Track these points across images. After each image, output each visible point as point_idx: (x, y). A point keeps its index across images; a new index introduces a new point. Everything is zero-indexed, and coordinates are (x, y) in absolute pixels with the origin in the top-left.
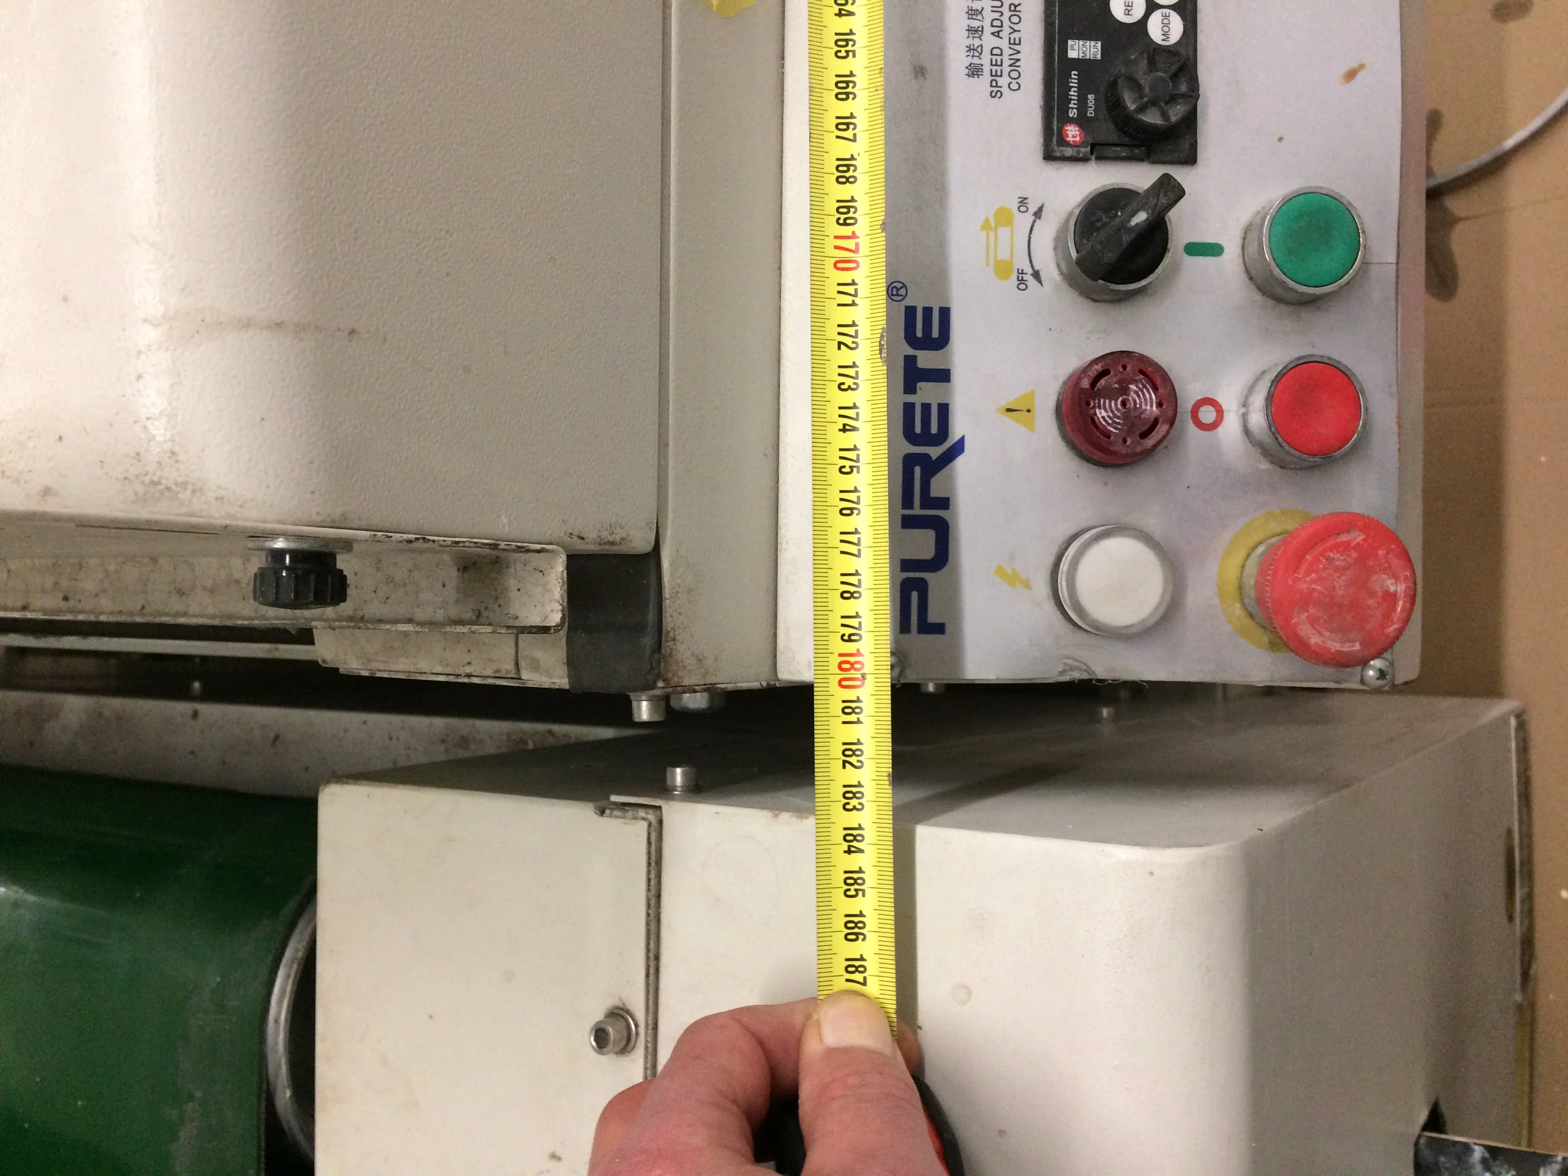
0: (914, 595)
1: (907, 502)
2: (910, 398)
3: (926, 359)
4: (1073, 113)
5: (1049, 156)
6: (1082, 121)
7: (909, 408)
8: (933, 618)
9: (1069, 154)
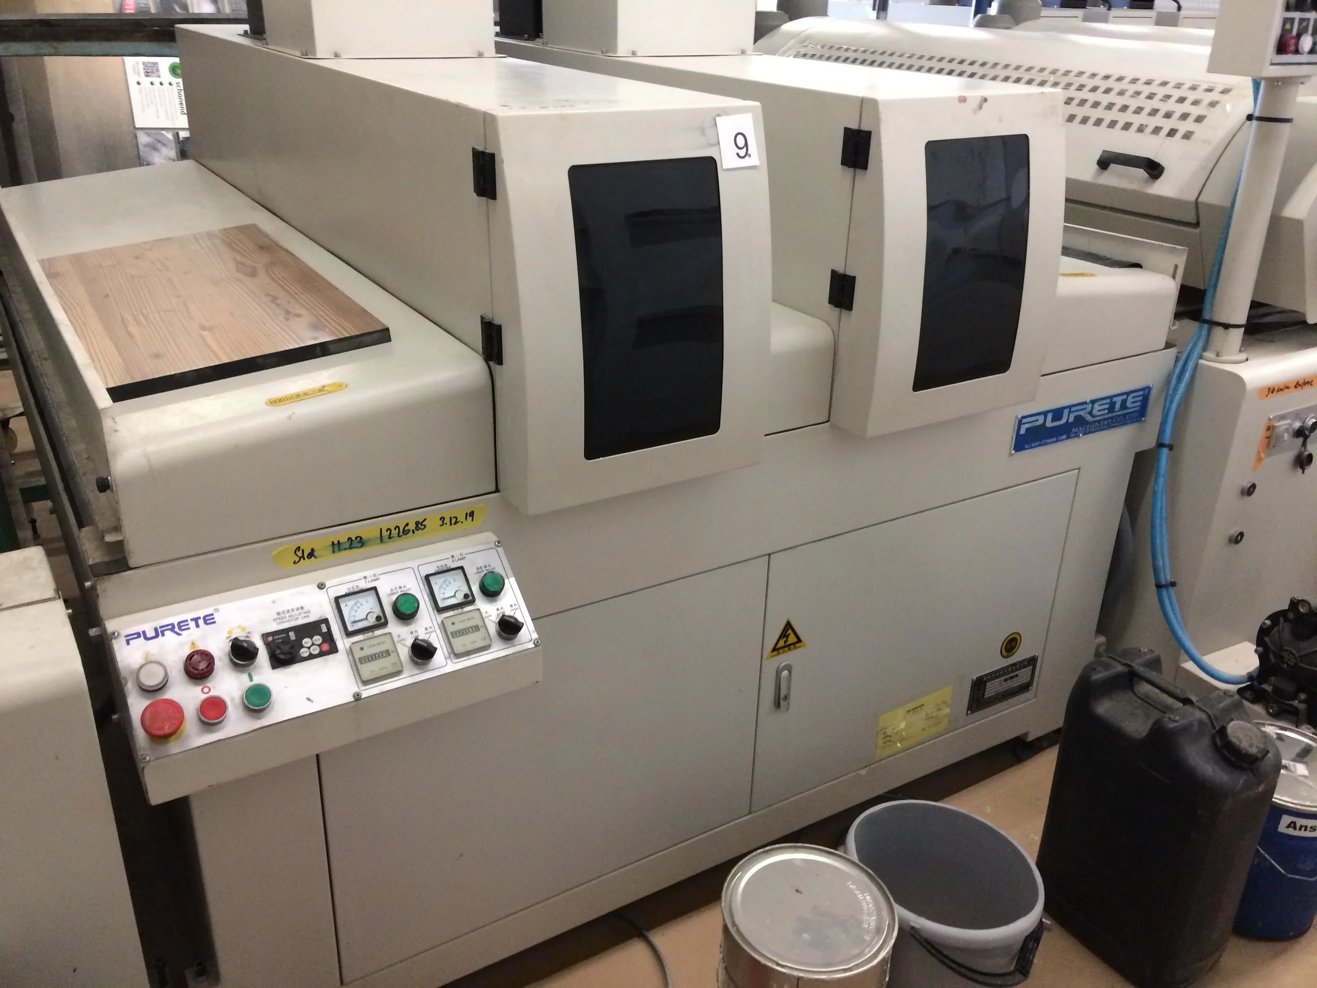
0: (136, 636)
1: (161, 627)
2: (189, 621)
3: (201, 622)
4: (276, 637)
5: (263, 635)
6: (274, 640)
7: (187, 621)
8: (130, 641)
9: (265, 639)
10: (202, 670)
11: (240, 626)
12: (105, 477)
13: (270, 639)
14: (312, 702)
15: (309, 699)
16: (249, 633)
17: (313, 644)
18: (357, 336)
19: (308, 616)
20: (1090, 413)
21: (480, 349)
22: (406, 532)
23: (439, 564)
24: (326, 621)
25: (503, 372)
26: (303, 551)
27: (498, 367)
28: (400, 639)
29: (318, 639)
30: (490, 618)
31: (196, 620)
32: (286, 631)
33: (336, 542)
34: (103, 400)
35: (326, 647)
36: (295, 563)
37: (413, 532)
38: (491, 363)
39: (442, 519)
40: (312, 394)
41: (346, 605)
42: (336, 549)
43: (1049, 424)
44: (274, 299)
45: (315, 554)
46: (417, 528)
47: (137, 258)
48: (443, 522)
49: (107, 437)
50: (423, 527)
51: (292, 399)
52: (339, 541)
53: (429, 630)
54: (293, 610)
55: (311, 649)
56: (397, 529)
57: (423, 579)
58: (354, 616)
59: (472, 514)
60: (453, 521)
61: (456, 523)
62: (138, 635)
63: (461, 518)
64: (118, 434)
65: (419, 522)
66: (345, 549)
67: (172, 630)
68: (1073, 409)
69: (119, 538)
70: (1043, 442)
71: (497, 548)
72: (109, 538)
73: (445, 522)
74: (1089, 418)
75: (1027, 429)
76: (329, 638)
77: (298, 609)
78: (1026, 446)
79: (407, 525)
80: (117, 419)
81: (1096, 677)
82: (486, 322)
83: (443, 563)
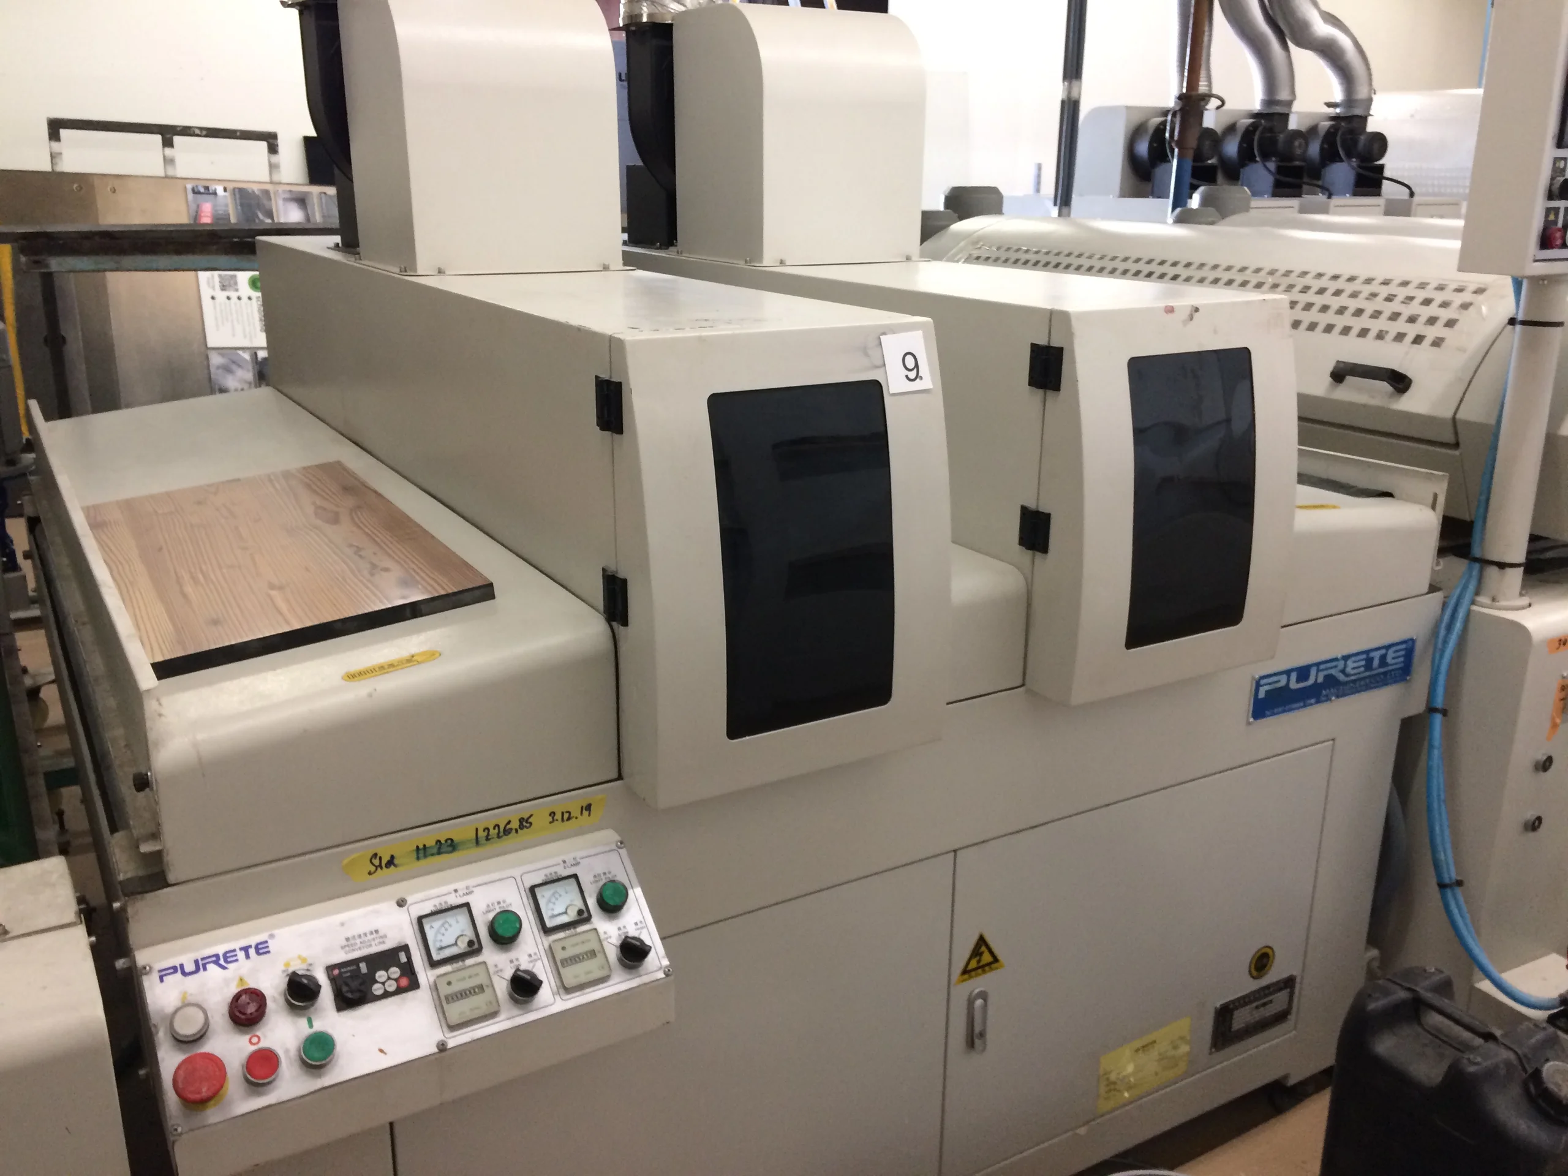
0: (172, 971)
1: (203, 959)
2: (238, 950)
3: (252, 951)
4: (342, 970)
5: (327, 968)
6: (340, 974)
7: (234, 951)
8: (165, 978)
9: (330, 973)
10: (251, 1014)
11: (300, 957)
12: (144, 772)
13: (336, 972)
14: (385, 1054)
15: (381, 1051)
16: (310, 965)
17: (389, 978)
18: (454, 594)
19: (383, 942)
20: (1343, 671)
21: (601, 607)
22: (507, 832)
23: (547, 871)
24: (405, 948)
25: (629, 635)
26: (380, 858)
27: (622, 628)
28: (496, 969)
29: (395, 972)
30: (609, 940)
31: (245, 949)
32: (355, 962)
33: (421, 847)
34: (146, 678)
35: (404, 982)
36: (370, 873)
37: (517, 831)
38: (614, 624)
39: (552, 814)
40: (398, 665)
41: (432, 927)
42: (421, 854)
43: (1294, 685)
44: (358, 550)
45: (396, 861)
46: (521, 827)
47: (199, 503)
48: (553, 818)
49: (148, 724)
50: (528, 825)
51: (374, 672)
52: (424, 845)
53: (534, 957)
54: (365, 934)
55: (386, 984)
56: (497, 828)
57: (527, 891)
58: (441, 941)
59: (588, 807)
60: (566, 816)
61: (569, 819)
62: (174, 969)
63: (575, 812)
64: (163, 719)
65: (523, 819)
66: (432, 855)
67: (217, 963)
68: (1322, 667)
69: (158, 848)
70: (1287, 707)
71: (619, 850)
72: (145, 848)
73: (555, 818)
74: (1342, 677)
75: (1267, 692)
76: (408, 970)
77: (371, 933)
78: (1267, 713)
79: (509, 822)
80: (164, 701)
81: (1372, 1006)
82: (609, 576)
83: (552, 870)
